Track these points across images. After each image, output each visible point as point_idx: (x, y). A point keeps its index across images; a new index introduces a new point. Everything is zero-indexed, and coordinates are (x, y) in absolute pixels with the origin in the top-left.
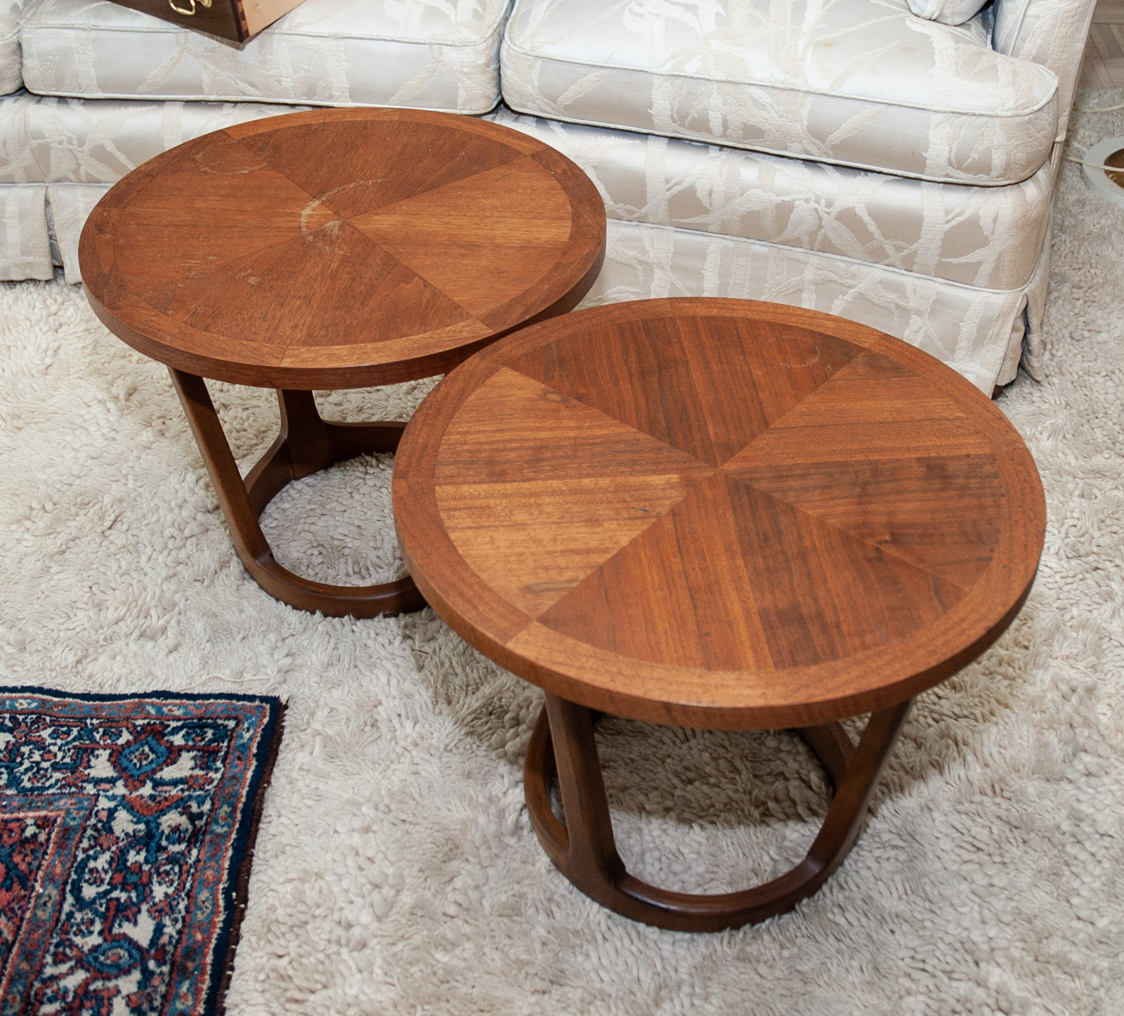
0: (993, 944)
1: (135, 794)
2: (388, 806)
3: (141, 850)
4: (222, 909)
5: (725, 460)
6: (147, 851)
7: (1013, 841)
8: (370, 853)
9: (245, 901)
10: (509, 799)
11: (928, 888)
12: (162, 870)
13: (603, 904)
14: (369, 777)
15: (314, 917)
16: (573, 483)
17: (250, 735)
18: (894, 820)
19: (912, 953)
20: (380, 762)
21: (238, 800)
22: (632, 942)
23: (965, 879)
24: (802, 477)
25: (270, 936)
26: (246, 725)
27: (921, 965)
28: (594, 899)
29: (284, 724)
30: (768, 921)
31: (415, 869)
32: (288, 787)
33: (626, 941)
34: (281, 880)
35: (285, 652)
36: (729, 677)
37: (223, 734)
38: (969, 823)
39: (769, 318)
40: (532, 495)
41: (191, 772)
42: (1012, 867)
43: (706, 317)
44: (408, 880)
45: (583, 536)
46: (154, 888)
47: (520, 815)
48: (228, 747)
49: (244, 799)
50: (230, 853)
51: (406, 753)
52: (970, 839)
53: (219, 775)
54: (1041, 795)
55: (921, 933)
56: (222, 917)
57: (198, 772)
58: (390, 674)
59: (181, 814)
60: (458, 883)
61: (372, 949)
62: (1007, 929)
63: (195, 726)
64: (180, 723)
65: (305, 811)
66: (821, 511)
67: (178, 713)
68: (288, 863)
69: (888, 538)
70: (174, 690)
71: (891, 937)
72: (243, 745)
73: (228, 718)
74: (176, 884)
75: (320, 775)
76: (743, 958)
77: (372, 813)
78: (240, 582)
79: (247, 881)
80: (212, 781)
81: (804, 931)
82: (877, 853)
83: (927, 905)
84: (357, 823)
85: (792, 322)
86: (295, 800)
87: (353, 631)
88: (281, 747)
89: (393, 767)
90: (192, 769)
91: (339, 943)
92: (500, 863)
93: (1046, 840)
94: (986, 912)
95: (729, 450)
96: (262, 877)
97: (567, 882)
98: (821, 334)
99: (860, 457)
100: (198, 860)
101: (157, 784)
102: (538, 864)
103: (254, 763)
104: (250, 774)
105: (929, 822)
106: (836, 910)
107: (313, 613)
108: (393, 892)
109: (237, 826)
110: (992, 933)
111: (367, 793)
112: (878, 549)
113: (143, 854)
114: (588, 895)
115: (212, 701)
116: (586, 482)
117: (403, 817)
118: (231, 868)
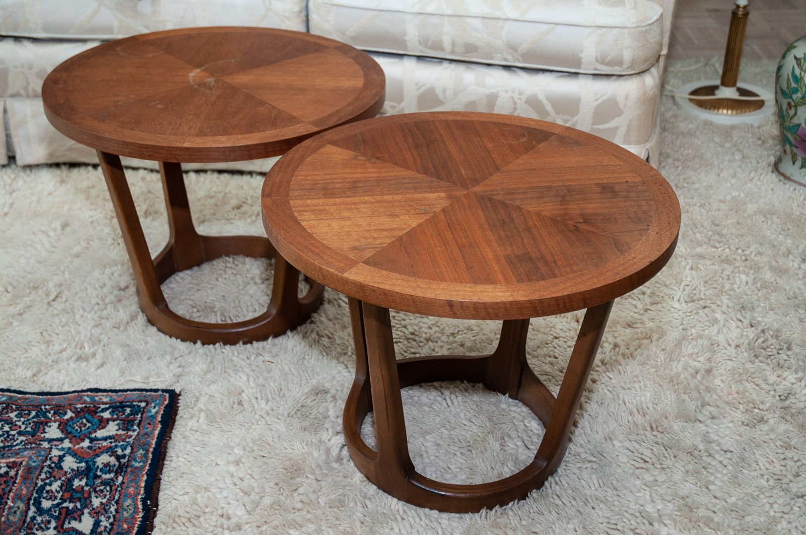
0: (660, 513)
1: (77, 447)
2: (252, 448)
3: (83, 478)
4: (141, 510)
5: (474, 186)
6: (87, 479)
7: (667, 455)
8: (241, 475)
9: (157, 506)
10: (332, 442)
11: (614, 482)
12: (98, 489)
13: (399, 499)
14: (237, 433)
15: (205, 513)
16: (379, 198)
17: (156, 410)
18: (588, 446)
19: (607, 520)
20: (245, 424)
21: (150, 446)
22: (421, 519)
23: (638, 478)
24: (523, 193)
25: (175, 525)
26: (153, 405)
27: (614, 527)
28: (394, 496)
29: (179, 405)
30: (511, 504)
31: (272, 484)
32: (183, 440)
33: (417, 519)
34: (181, 493)
35: (178, 364)
36: (489, 288)
37: (136, 410)
38: (637, 446)
39: (494, 120)
40: (352, 204)
41: (116, 432)
42: (668, 470)
43: (454, 121)
44: (267, 491)
45: (387, 222)
46: (92, 500)
47: (341, 451)
48: (141, 417)
49: (153, 446)
50: (145, 478)
51: (262, 419)
52: (639, 455)
53: (136, 433)
54: (683, 430)
55: (612, 508)
56: (141, 515)
57: (120, 432)
58: (248, 376)
59: (110, 456)
60: (301, 490)
61: (246, 530)
62: (669, 504)
63: (117, 407)
64: (107, 406)
65: (195, 453)
66: (538, 209)
67: (105, 400)
68: (185, 483)
69: (581, 220)
70: (102, 387)
71: (593, 511)
72: (152, 416)
73: (141, 401)
74: (108, 497)
75: (204, 433)
76: (495, 525)
77: (241, 452)
78: (144, 328)
79: (158, 494)
80: (131, 436)
81: (535, 508)
82: (579, 465)
83: (615, 492)
84: (231, 458)
85: (508, 122)
86: (188, 447)
87: (222, 352)
88: (178, 417)
89: (253, 427)
90: (117, 430)
91: (222, 527)
92: (329, 479)
93: (689, 454)
94: (654, 495)
95: (476, 182)
96: (167, 492)
97: (375, 487)
98: (526, 127)
99: (560, 184)
100: (123, 483)
101: (92, 440)
102: (355, 479)
103: (160, 426)
104: (157, 432)
105: (611, 447)
106: (555, 497)
107: (195, 343)
108: (257, 497)
109: (149, 462)
110: (659, 507)
111: (237, 441)
112: (576, 226)
113: (84, 481)
114: (389, 494)
115: (129, 392)
116: (387, 197)
117: (262, 454)
118: (146, 487)
